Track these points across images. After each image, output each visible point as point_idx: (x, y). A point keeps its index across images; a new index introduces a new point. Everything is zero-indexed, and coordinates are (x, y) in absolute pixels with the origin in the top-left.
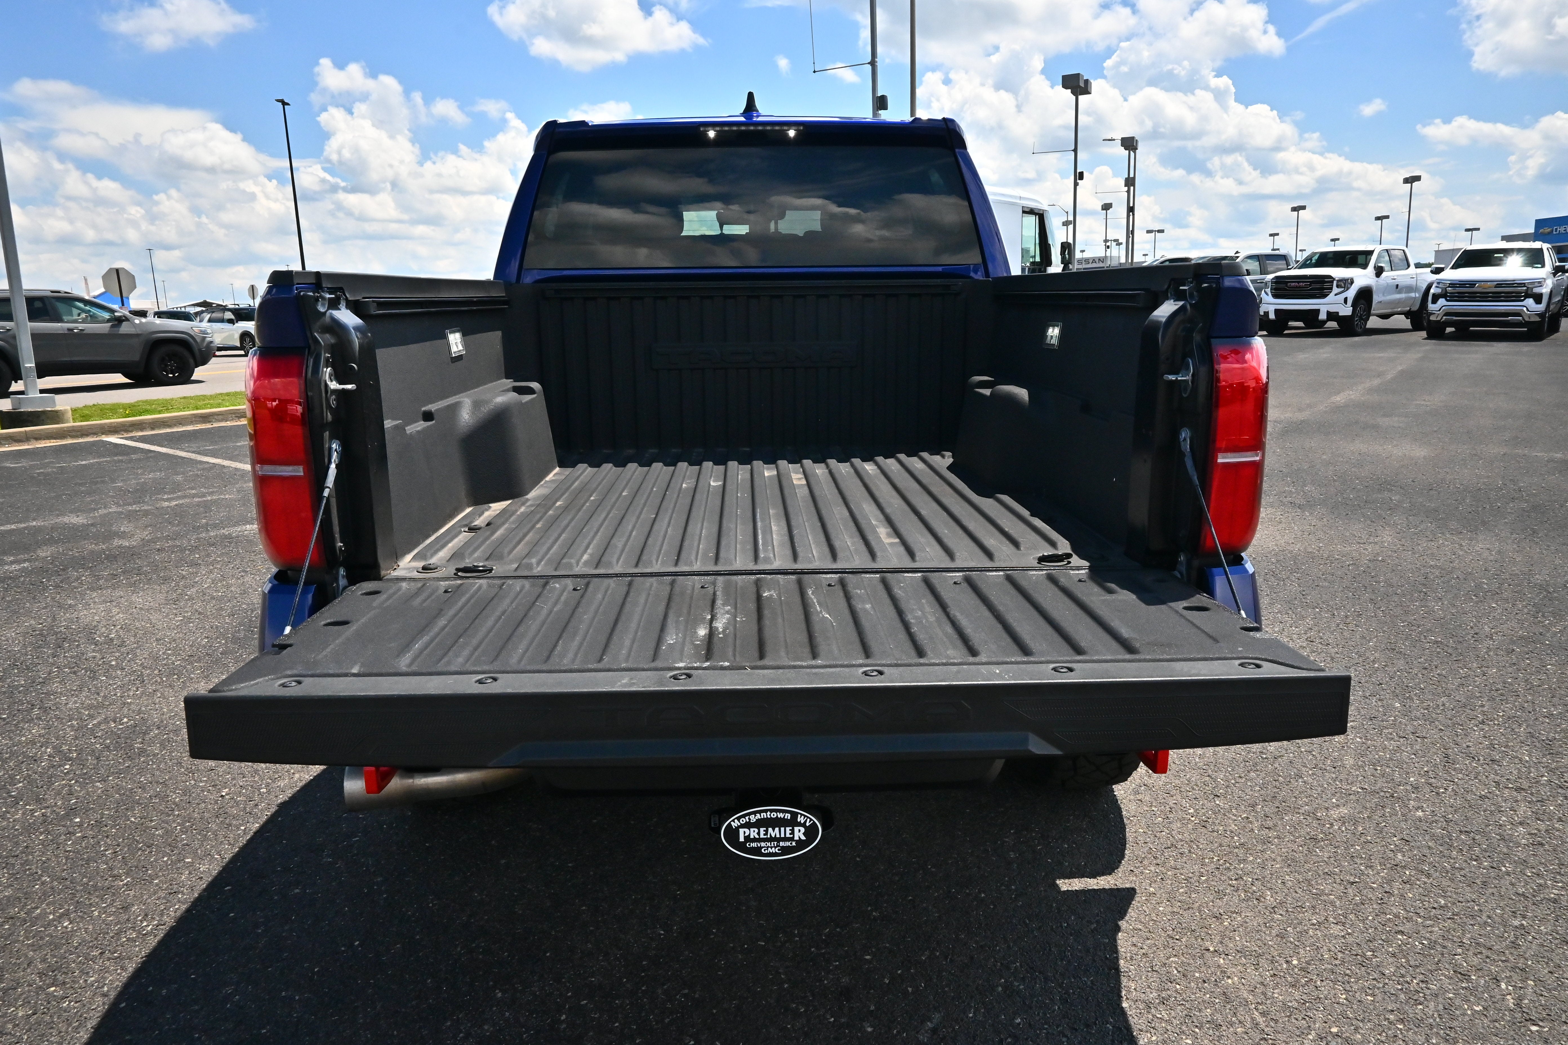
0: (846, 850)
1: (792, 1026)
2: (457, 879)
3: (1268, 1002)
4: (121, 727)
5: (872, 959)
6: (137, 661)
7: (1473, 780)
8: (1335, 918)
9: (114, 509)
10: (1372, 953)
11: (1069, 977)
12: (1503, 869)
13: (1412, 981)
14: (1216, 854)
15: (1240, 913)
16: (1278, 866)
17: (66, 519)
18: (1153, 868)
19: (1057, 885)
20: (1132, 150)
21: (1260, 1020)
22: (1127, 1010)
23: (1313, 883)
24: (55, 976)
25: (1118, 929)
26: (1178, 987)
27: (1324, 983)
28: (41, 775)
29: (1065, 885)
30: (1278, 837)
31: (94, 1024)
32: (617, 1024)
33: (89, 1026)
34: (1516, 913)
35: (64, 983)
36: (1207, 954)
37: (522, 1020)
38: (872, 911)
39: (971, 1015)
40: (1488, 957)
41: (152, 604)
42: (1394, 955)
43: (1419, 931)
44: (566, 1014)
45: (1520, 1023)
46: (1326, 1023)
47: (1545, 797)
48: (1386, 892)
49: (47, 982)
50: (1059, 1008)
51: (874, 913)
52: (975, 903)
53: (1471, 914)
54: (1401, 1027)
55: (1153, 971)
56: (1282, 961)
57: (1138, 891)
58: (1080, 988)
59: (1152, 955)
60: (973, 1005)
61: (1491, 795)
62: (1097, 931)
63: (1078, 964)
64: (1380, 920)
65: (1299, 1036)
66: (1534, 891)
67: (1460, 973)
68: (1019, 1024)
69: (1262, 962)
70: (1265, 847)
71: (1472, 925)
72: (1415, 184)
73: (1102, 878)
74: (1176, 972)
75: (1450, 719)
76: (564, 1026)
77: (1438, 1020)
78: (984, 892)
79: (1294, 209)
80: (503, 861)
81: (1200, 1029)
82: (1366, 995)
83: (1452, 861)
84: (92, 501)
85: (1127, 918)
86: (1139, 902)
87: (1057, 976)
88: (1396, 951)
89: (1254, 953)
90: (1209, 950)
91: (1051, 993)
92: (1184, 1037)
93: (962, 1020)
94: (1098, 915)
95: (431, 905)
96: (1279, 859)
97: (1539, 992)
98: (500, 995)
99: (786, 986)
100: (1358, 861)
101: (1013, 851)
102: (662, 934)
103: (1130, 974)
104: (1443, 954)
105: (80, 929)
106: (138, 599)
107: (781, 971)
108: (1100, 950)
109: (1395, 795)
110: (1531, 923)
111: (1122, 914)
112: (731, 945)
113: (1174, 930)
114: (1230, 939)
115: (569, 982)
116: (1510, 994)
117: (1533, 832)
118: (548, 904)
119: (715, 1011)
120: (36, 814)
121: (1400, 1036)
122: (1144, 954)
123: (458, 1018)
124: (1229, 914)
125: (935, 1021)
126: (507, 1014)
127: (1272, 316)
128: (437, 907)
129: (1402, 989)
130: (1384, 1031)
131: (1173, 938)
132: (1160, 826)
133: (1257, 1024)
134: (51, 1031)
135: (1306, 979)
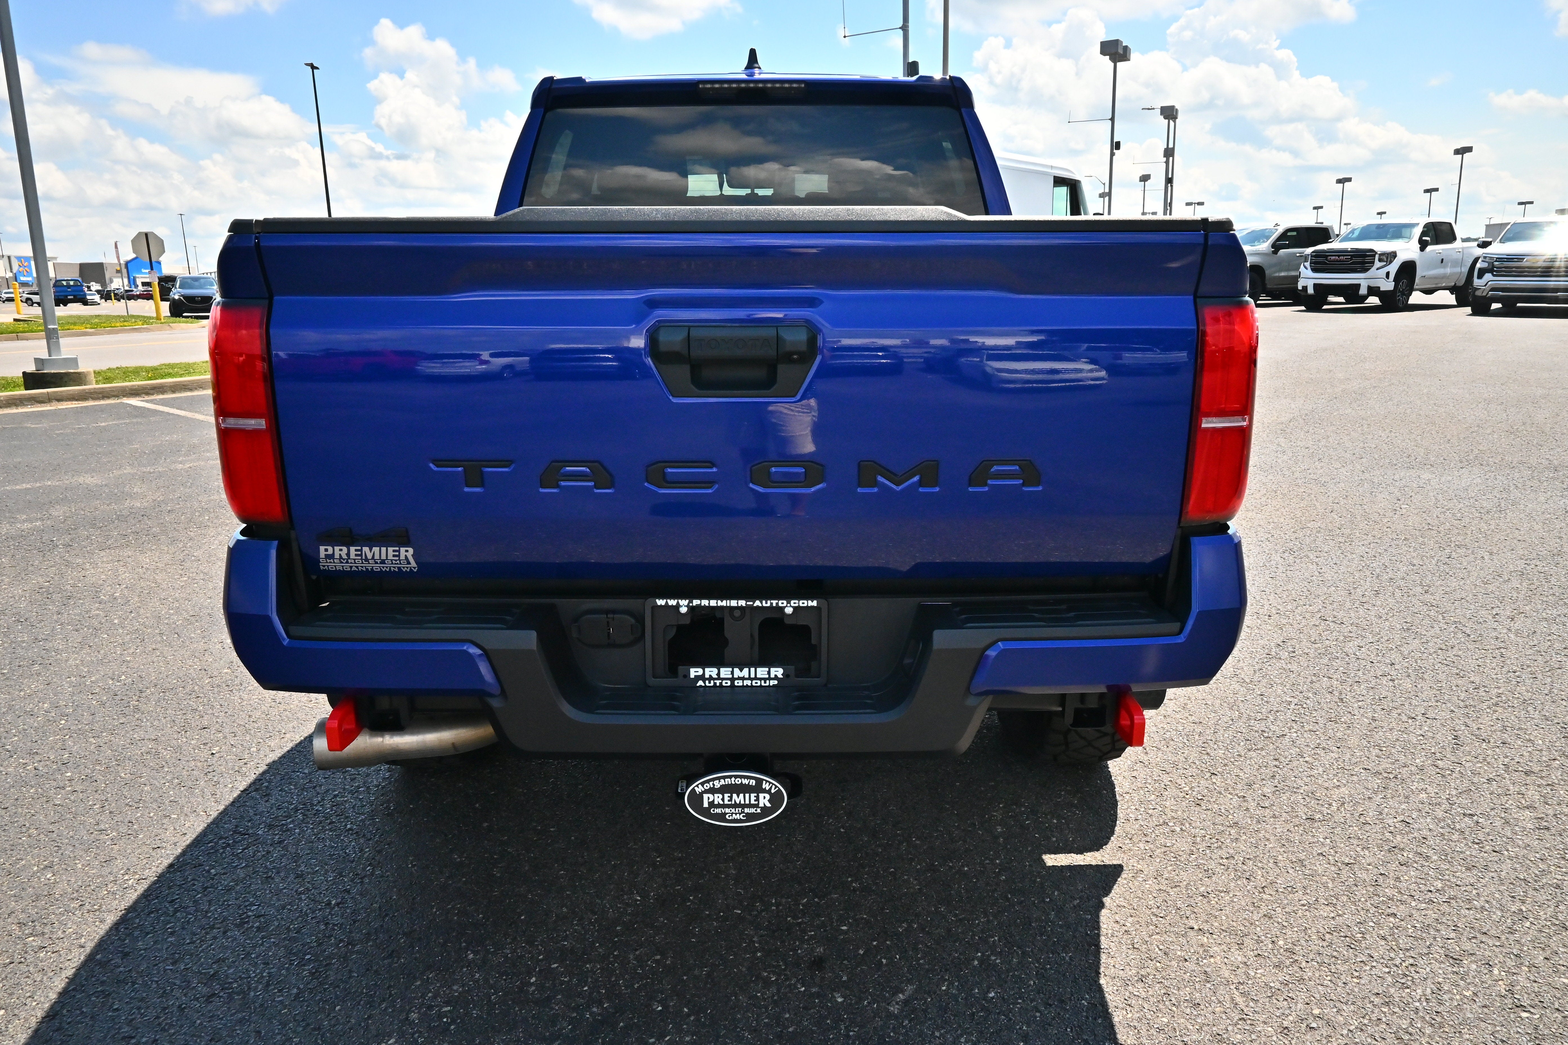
0: (831, 820)
1: (762, 995)
2: (438, 840)
3: (1250, 982)
4: (119, 684)
5: (848, 930)
6: (140, 620)
7: (1481, 763)
8: (1326, 900)
9: (128, 470)
10: (1361, 935)
11: (1047, 953)
12: (1506, 853)
13: (1401, 964)
14: (1209, 833)
15: (1227, 892)
16: (1271, 846)
17: (81, 480)
18: (1141, 845)
19: (1043, 860)
20: (1172, 119)
21: (1239, 1000)
22: (1104, 986)
23: (1306, 863)
24: (35, 926)
25: (1102, 905)
26: (1158, 964)
27: (1309, 965)
28: (36, 729)
29: (1051, 860)
30: (1274, 816)
31: (70, 974)
32: (586, 988)
33: (64, 976)
34: (1515, 898)
35: (43, 934)
36: (1191, 933)
37: (491, 982)
38: (852, 882)
39: (944, 988)
40: (1482, 942)
41: (158, 564)
42: (1384, 938)
43: (1412, 915)
44: (536, 977)
45: (1510, 1009)
46: (1308, 1004)
47: (1556, 781)
48: (1381, 874)
49: (27, 932)
50: (1034, 983)
51: (854, 884)
52: (957, 876)
53: (1468, 897)
54: (1386, 1010)
55: (1134, 948)
56: (1268, 941)
57: (1125, 868)
58: (1057, 964)
59: (1134, 932)
60: (947, 978)
61: (1499, 778)
62: (1080, 907)
63: (1058, 939)
64: (1372, 903)
65: (1279, 1017)
66: (1536, 876)
67: (1452, 957)
68: (993, 998)
69: (1247, 941)
70: (1260, 826)
71: (1468, 909)
72: (1466, 155)
73: (1089, 854)
74: (1157, 949)
75: (1462, 701)
76: (533, 988)
77: (1425, 1004)
78: (967, 866)
79: (1339, 181)
80: (486, 825)
81: (1177, 1008)
82: (1352, 978)
83: (1453, 844)
84: (109, 462)
85: (1111, 895)
86: (1125, 879)
87: (1035, 951)
88: (1387, 934)
89: (1239, 932)
90: (1193, 928)
91: (1028, 968)
92: (1160, 1015)
93: (935, 993)
94: (1082, 891)
95: (410, 866)
96: (1272, 838)
97: (1532, 978)
98: (471, 956)
99: (759, 954)
100: (1355, 842)
101: (1000, 825)
102: (638, 900)
103: (1110, 950)
104: (1435, 938)
105: (62, 881)
106: (145, 559)
107: (755, 939)
108: (1081, 926)
109: (1399, 776)
110: (1530, 908)
111: (1107, 891)
112: (707, 913)
113: (1158, 907)
114: (1216, 918)
115: (542, 946)
116: (1502, 980)
117: (1540, 816)
118: (527, 868)
119: (685, 978)
120: (28, 768)
121: (1384, 1020)
122: (1126, 931)
123: (428, 978)
124: (1217, 893)
125: (907, 993)
126: (477, 975)
127: (1311, 291)
128: (416, 868)
129: (1389, 972)
130: (1367, 1014)
131: (1157, 916)
132: (1153, 803)
133: (1236, 1004)
134: (27, 979)
135: (1291, 960)
